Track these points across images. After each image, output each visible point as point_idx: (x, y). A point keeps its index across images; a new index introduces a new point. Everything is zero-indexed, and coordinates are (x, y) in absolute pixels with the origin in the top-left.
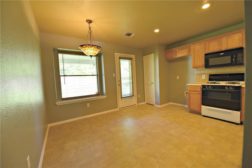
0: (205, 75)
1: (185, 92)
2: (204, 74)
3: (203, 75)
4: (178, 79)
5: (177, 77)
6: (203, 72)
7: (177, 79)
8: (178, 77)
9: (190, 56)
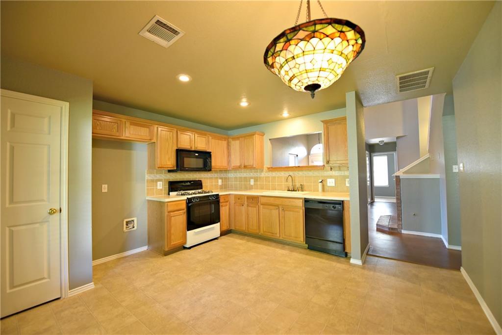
0: (161, 182)
1: (125, 221)
2: (160, 180)
3: (159, 183)
4: (106, 191)
5: (103, 186)
6: (158, 176)
7: (103, 191)
8: (106, 186)
9: (137, 142)
